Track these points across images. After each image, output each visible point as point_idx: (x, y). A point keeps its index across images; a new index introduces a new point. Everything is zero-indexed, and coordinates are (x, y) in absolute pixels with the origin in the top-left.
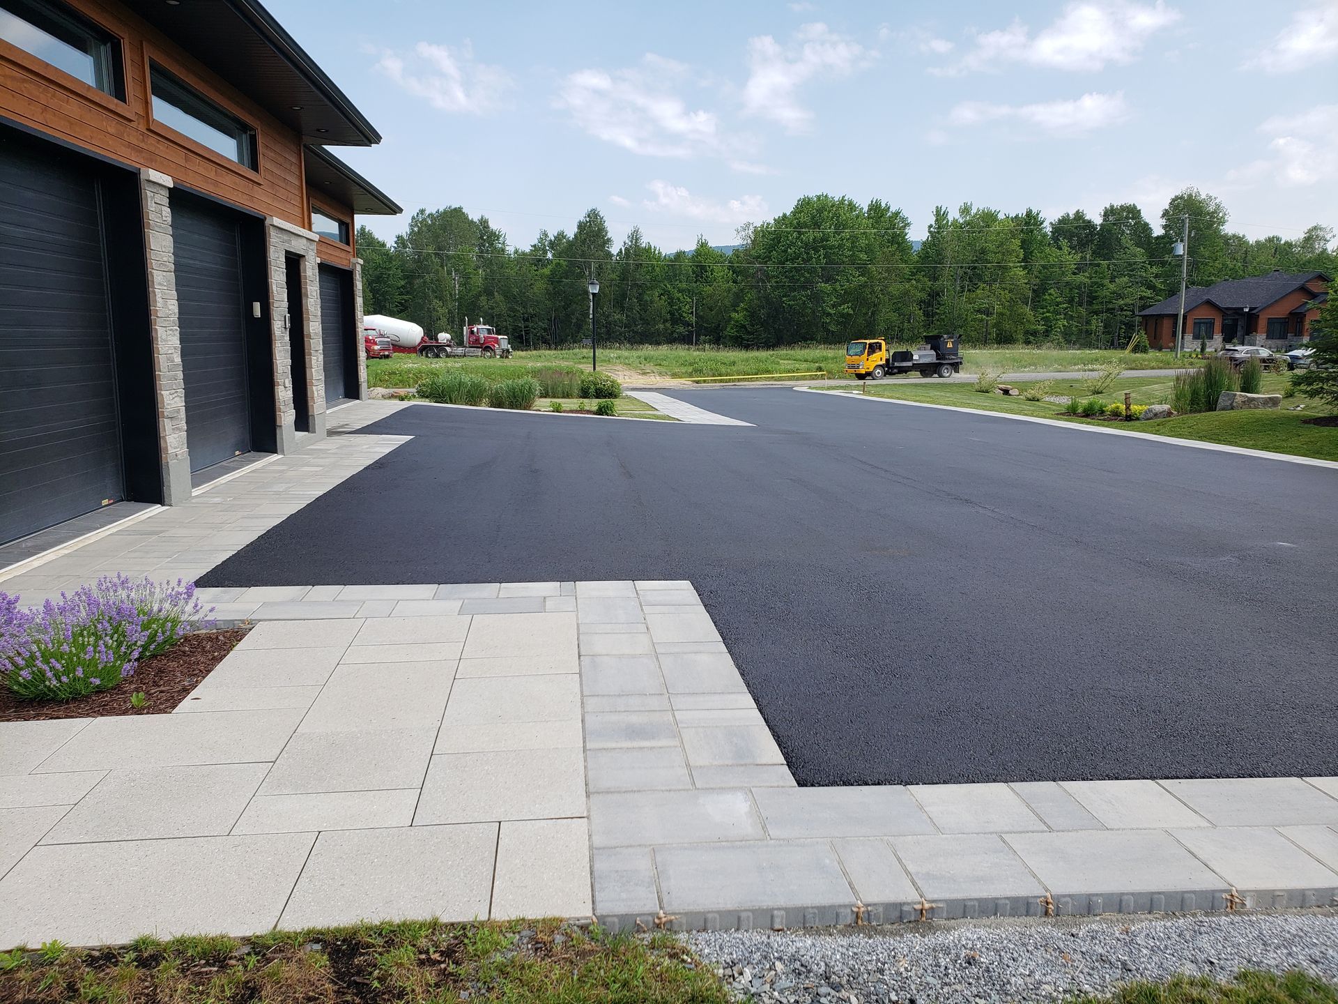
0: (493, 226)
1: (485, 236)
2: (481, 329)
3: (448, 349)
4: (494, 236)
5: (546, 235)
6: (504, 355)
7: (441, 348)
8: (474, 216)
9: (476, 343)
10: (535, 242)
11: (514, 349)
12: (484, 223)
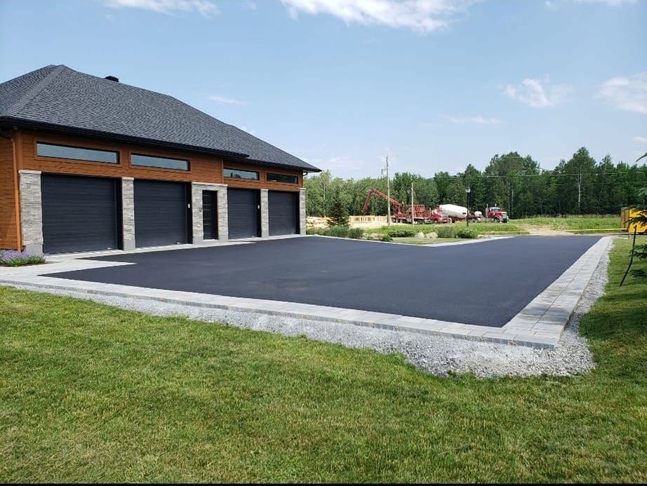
0: (534, 159)
1: (529, 164)
2: (495, 209)
3: (479, 219)
4: (534, 165)
5: (564, 162)
6: (505, 221)
7: (476, 218)
8: (524, 156)
9: (491, 216)
10: (558, 165)
11: (511, 218)
12: (529, 159)
